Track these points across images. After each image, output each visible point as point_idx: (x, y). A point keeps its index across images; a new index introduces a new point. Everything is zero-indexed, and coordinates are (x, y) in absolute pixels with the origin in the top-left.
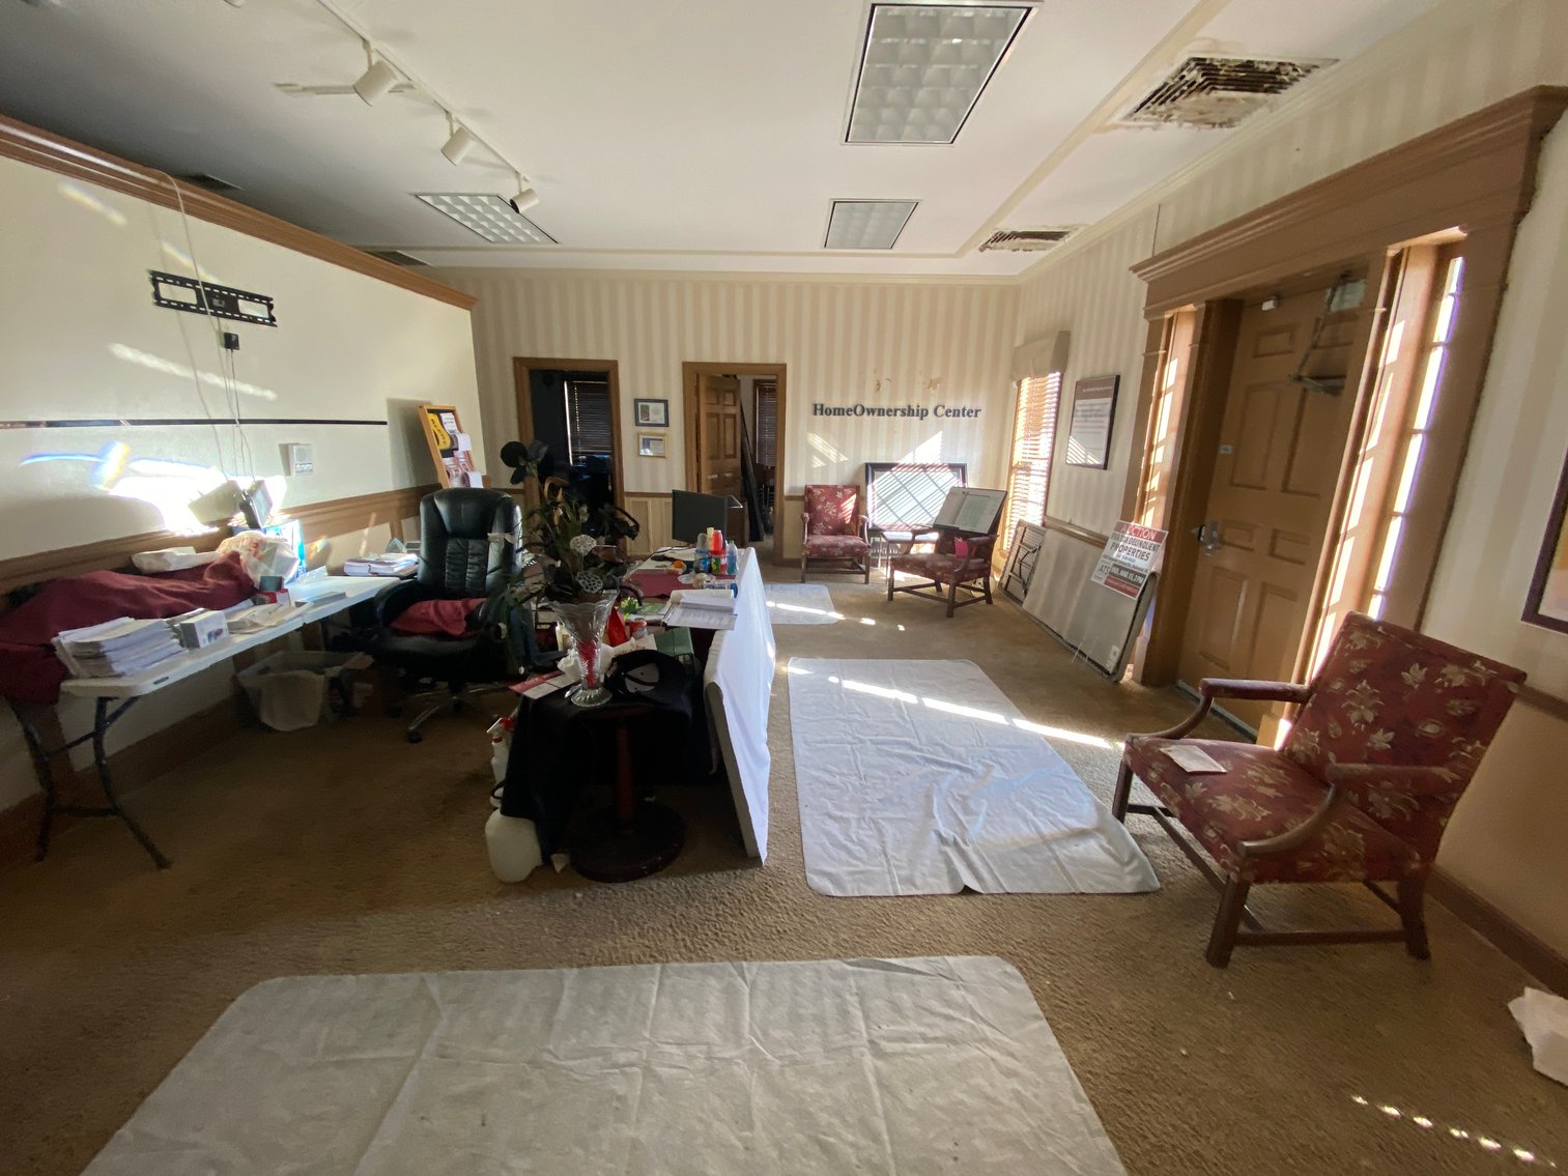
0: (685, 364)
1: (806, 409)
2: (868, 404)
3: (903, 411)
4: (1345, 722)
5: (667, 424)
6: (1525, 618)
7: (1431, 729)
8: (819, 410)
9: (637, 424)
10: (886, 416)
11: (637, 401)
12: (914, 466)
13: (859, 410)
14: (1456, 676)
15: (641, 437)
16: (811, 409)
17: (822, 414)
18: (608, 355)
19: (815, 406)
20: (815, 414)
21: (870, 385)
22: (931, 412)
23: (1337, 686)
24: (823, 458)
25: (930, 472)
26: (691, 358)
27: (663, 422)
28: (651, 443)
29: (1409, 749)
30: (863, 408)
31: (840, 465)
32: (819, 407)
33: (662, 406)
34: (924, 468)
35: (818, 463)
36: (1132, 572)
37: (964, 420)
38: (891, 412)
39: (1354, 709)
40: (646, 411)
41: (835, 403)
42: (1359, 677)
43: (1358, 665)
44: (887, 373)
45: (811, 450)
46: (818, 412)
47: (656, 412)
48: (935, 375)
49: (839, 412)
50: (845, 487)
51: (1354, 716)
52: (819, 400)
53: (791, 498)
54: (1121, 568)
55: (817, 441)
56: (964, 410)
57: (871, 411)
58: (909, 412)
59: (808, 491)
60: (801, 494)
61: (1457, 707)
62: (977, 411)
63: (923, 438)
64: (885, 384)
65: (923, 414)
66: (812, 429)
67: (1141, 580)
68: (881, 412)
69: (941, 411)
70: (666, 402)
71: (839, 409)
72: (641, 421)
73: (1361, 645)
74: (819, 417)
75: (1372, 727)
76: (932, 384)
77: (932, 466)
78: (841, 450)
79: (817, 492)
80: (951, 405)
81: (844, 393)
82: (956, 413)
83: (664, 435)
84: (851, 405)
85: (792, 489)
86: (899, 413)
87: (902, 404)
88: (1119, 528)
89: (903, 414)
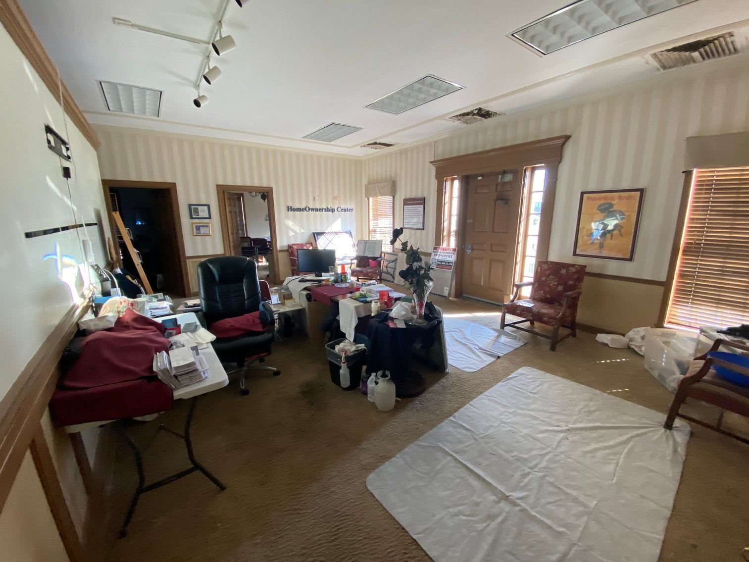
0: (218, 186)
1: (284, 209)
2: (311, 207)
3: (325, 209)
4: (550, 287)
5: (210, 218)
6: (573, 255)
7: (571, 282)
8: (290, 209)
9: (191, 218)
10: (319, 212)
11: (190, 206)
12: (333, 233)
13: (307, 209)
14: (573, 270)
15: (194, 225)
16: (286, 209)
17: (291, 211)
18: (169, 180)
19: (288, 207)
20: (288, 211)
21: (311, 199)
22: (336, 210)
23: (544, 279)
24: (294, 231)
25: (339, 235)
26: (221, 183)
27: (208, 216)
28: (201, 228)
29: (568, 288)
30: (309, 208)
31: (302, 234)
32: (290, 208)
33: (206, 208)
34: (336, 233)
35: (291, 234)
36: (446, 262)
37: (348, 213)
38: (321, 210)
39: (550, 283)
40: (196, 211)
41: (297, 206)
42: (549, 275)
43: (548, 272)
44: (317, 193)
45: (288, 228)
46: (290, 210)
47: (203, 211)
48: (336, 194)
49: (299, 210)
50: (306, 244)
51: (551, 285)
52: (290, 204)
53: (281, 251)
54: (441, 262)
55: (290, 223)
56: (347, 209)
57: (313, 210)
58: (327, 210)
59: (290, 247)
60: (286, 248)
61: (576, 276)
62: (352, 210)
63: (334, 221)
64: (317, 198)
65: (333, 210)
66: (287, 218)
67: (451, 264)
68: (317, 210)
69: (339, 209)
70: (208, 206)
71: (299, 209)
72: (194, 216)
73: (546, 267)
74: (290, 212)
75: (558, 285)
76: (335, 198)
77: (339, 232)
78: (301, 227)
79: (295, 247)
80: (343, 207)
81: (300, 202)
82: (345, 210)
83: (209, 223)
84: (304, 207)
85: (281, 247)
86: (324, 210)
87: (324, 207)
88: (435, 249)
89: (326, 211)
